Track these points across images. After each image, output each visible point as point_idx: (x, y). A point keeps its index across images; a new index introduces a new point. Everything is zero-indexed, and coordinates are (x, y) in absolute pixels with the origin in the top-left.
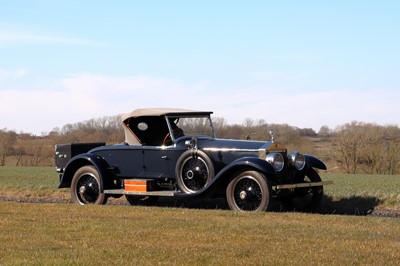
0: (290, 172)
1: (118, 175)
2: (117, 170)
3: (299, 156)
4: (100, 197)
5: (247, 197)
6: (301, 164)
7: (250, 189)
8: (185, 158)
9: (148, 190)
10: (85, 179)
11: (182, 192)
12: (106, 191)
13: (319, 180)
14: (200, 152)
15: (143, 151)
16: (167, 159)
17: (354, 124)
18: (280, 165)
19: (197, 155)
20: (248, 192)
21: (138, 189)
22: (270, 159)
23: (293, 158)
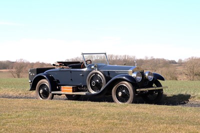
0: (145, 82)
1: (59, 84)
2: (58, 81)
3: (149, 74)
4: (50, 95)
5: (122, 95)
6: (151, 78)
7: (124, 91)
8: (91, 75)
9: (73, 91)
10: (43, 86)
11: (90, 92)
12: (53, 92)
13: (161, 86)
14: (98, 72)
15: (71, 71)
16: (82, 76)
17: (192, 58)
18: (139, 78)
19: (97, 73)
20: (123, 93)
21: (68, 91)
22: (134, 75)
23: (147, 75)
